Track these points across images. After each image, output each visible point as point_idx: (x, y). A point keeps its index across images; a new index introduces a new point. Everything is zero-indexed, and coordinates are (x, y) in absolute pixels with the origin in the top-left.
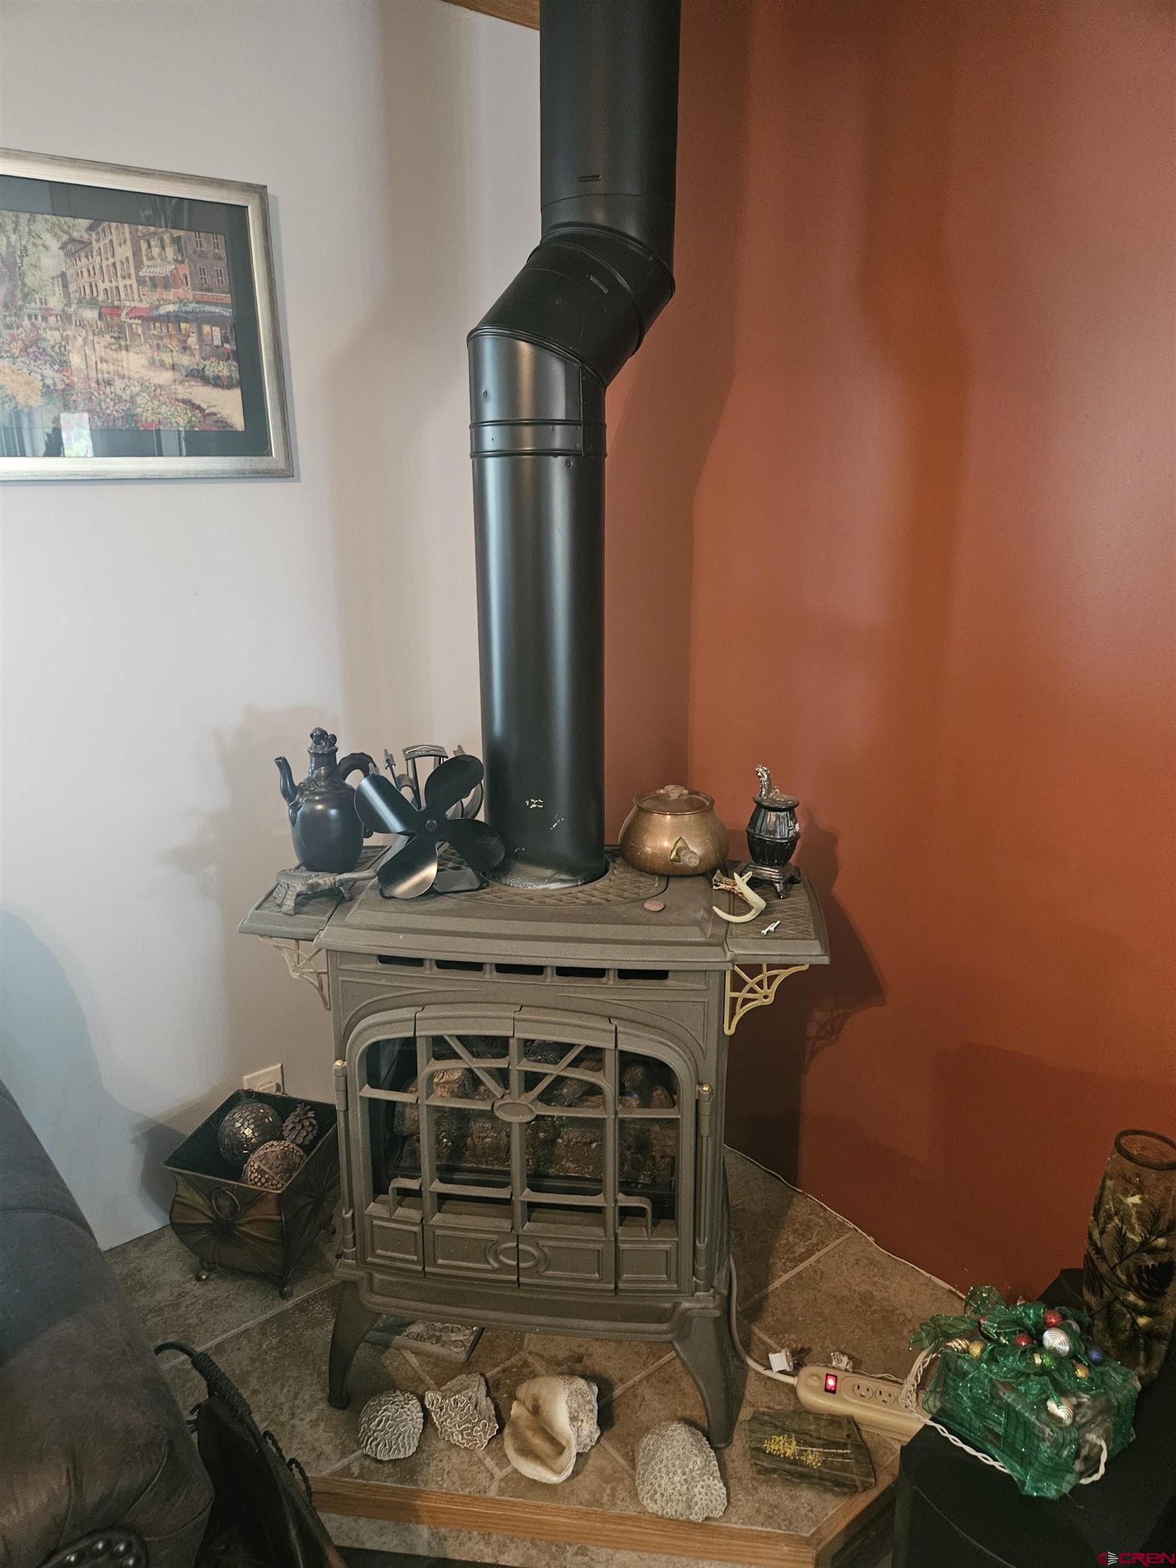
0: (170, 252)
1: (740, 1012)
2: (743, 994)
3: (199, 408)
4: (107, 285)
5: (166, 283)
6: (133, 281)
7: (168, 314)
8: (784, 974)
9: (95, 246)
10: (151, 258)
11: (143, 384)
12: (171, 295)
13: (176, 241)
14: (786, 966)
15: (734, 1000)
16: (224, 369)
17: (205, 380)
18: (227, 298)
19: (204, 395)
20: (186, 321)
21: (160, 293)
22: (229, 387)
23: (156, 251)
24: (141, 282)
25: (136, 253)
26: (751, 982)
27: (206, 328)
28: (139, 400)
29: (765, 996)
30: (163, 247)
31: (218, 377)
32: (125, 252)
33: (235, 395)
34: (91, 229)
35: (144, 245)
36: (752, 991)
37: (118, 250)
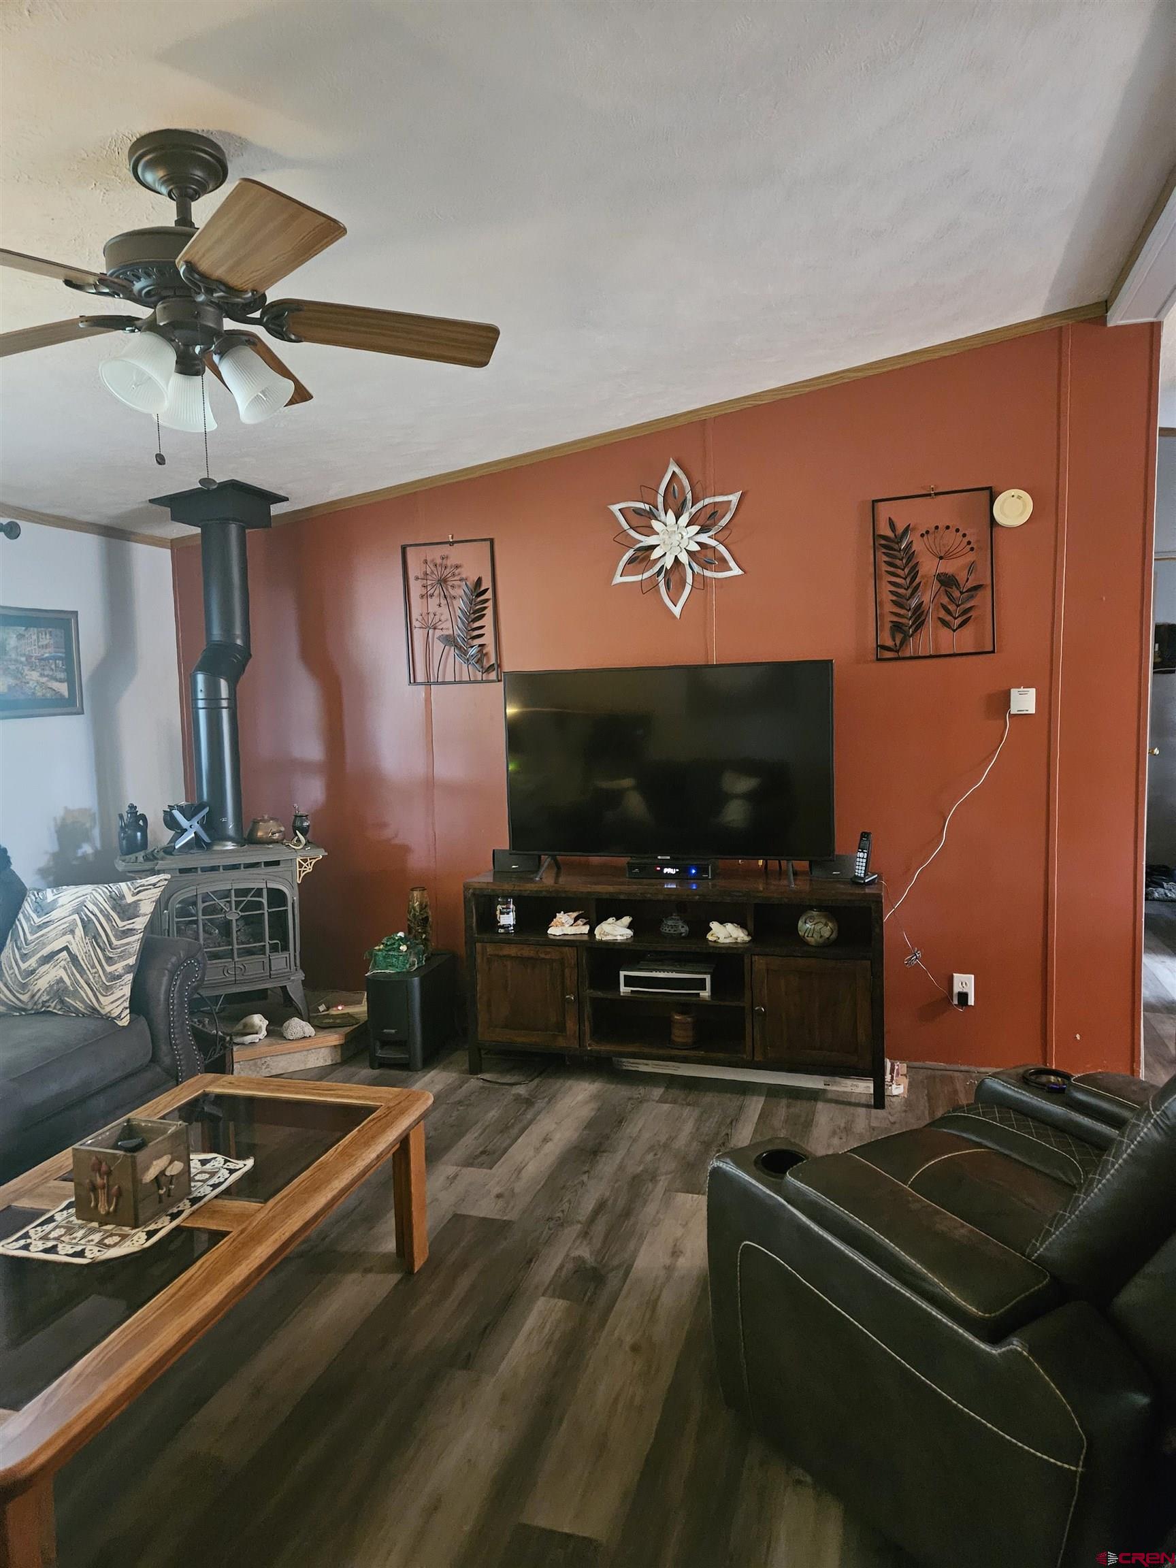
0: (48, 636)
1: (302, 875)
2: (303, 869)
3: (54, 690)
4: (30, 649)
5: (46, 646)
6: (36, 647)
7: (47, 657)
8: (314, 861)
9: (27, 636)
10: (42, 638)
11: (38, 682)
12: (47, 650)
13: (50, 632)
14: (315, 858)
15: (300, 871)
16: (62, 675)
17: (57, 680)
18: (63, 650)
19: (56, 685)
20: (51, 659)
21: (44, 650)
22: (63, 682)
23: (44, 636)
24: (39, 647)
25: (38, 637)
26: (305, 865)
27: (57, 662)
28: (37, 688)
29: (309, 869)
30: (46, 634)
31: (60, 679)
32: (34, 637)
33: (66, 684)
34: (26, 630)
35: (40, 634)
36: (305, 867)
37: (33, 637)
